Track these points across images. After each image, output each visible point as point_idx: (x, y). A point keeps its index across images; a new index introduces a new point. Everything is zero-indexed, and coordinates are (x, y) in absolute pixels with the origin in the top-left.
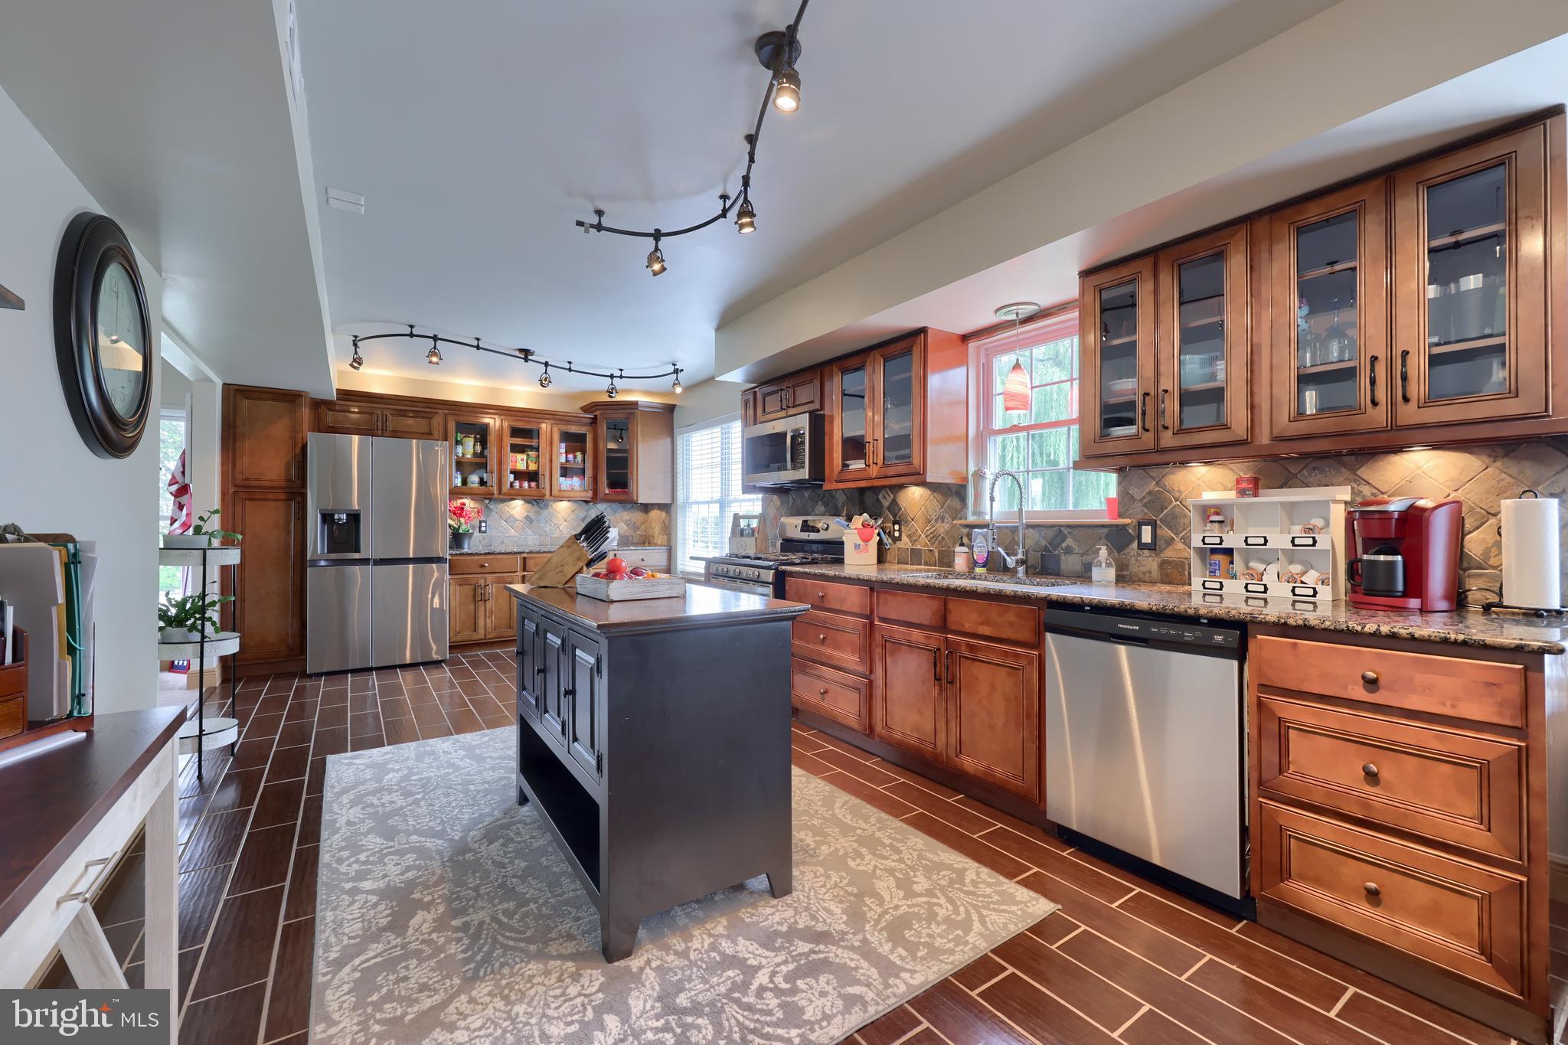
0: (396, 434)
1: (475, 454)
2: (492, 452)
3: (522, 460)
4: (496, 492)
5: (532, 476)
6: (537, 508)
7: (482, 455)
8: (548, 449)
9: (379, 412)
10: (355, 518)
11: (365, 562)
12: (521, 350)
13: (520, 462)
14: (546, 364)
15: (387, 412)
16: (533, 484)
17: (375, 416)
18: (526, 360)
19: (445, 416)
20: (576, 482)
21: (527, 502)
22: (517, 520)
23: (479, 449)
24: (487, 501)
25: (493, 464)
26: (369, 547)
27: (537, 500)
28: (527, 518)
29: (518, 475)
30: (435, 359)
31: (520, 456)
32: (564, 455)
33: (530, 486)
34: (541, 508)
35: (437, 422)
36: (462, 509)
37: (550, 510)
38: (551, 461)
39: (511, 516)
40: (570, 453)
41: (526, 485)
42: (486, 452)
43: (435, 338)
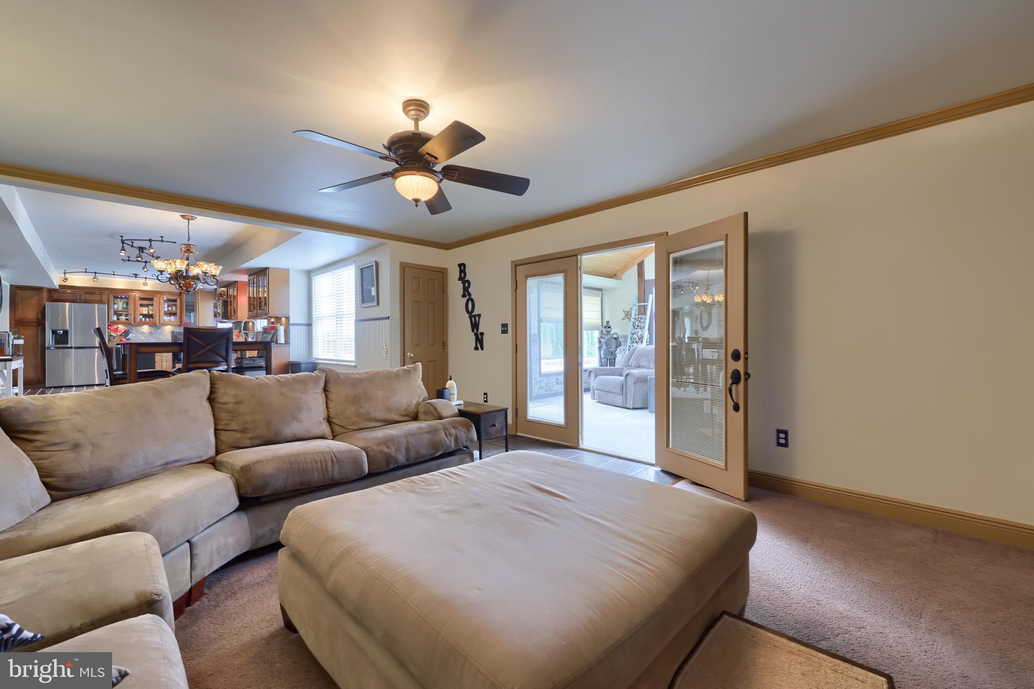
0: (86, 301)
1: (123, 308)
2: (131, 306)
3: (146, 310)
4: (133, 322)
5: (150, 316)
6: (155, 329)
7: (126, 308)
8: (158, 304)
9: (78, 293)
10: (66, 332)
11: (71, 348)
12: (134, 274)
13: (145, 311)
14: (146, 278)
15: (81, 293)
16: (151, 319)
17: (76, 295)
18: (136, 277)
19: (109, 294)
20: (172, 318)
21: (150, 326)
22: (145, 333)
23: (125, 306)
24: (130, 326)
25: (131, 311)
26: (72, 342)
27: (154, 325)
28: (150, 333)
29: (145, 316)
30: (95, 280)
31: (144, 309)
32: (167, 308)
33: (149, 320)
34: (157, 329)
35: (105, 297)
36: (117, 329)
37: (162, 329)
38: (159, 310)
39: (143, 332)
40: (170, 307)
41: (148, 319)
42: (128, 307)
43: (95, 273)
